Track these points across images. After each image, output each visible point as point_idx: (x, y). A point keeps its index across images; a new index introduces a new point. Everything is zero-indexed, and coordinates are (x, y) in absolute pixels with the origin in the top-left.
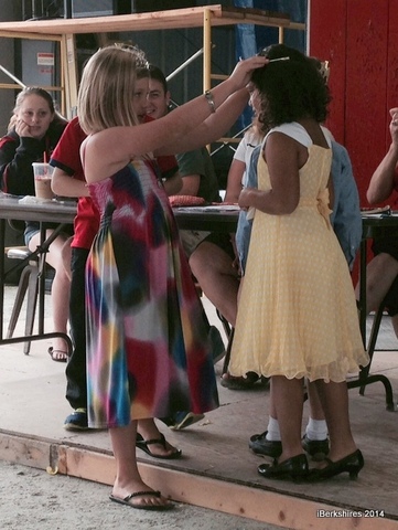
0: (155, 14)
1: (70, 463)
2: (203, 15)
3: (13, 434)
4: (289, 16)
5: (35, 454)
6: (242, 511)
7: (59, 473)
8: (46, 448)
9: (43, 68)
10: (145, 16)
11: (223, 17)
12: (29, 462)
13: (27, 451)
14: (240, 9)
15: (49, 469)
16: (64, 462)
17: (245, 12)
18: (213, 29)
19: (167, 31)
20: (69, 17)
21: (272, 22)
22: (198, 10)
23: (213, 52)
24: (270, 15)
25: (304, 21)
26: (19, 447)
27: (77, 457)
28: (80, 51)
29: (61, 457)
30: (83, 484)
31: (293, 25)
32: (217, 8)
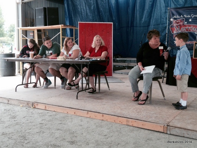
0: (51, 26)
1: (36, 106)
2: (60, 26)
3: (25, 101)
4: (75, 27)
5: (29, 104)
6: (68, 113)
7: (34, 108)
8: (31, 103)
9: (31, 35)
10: (50, 26)
11: (64, 27)
12: (28, 106)
13: (28, 104)
14: (67, 25)
15: (32, 107)
16: (35, 106)
17: (68, 26)
18: (62, 29)
19: (54, 29)
20: (36, 26)
21: (72, 28)
22: (59, 25)
23: (62, 33)
24: (72, 26)
25: (78, 28)
26: (26, 103)
27: (37, 105)
28: (38, 32)
29: (34, 105)
30: (38, 109)
31: (76, 28)
32: (63, 25)
